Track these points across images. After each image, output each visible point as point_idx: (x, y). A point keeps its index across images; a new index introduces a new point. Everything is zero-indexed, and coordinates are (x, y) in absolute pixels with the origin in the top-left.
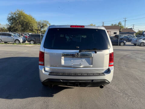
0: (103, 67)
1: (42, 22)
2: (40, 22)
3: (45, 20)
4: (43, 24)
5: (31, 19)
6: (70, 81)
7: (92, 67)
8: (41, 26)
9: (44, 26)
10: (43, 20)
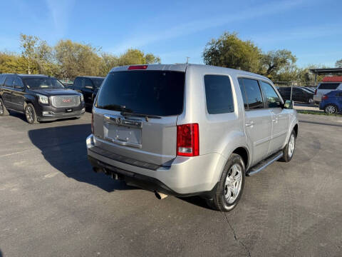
0: (161, 154)
1: (274, 55)
2: (269, 56)
3: (281, 50)
4: (275, 59)
5: (250, 51)
6: (107, 167)
7: (142, 149)
8: (272, 65)
9: (277, 64)
10: (277, 50)
